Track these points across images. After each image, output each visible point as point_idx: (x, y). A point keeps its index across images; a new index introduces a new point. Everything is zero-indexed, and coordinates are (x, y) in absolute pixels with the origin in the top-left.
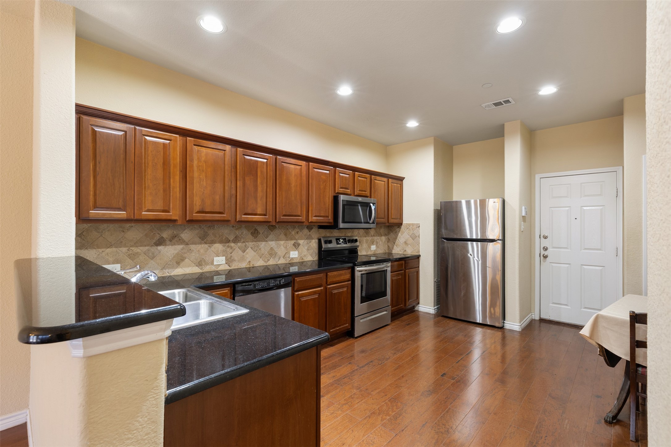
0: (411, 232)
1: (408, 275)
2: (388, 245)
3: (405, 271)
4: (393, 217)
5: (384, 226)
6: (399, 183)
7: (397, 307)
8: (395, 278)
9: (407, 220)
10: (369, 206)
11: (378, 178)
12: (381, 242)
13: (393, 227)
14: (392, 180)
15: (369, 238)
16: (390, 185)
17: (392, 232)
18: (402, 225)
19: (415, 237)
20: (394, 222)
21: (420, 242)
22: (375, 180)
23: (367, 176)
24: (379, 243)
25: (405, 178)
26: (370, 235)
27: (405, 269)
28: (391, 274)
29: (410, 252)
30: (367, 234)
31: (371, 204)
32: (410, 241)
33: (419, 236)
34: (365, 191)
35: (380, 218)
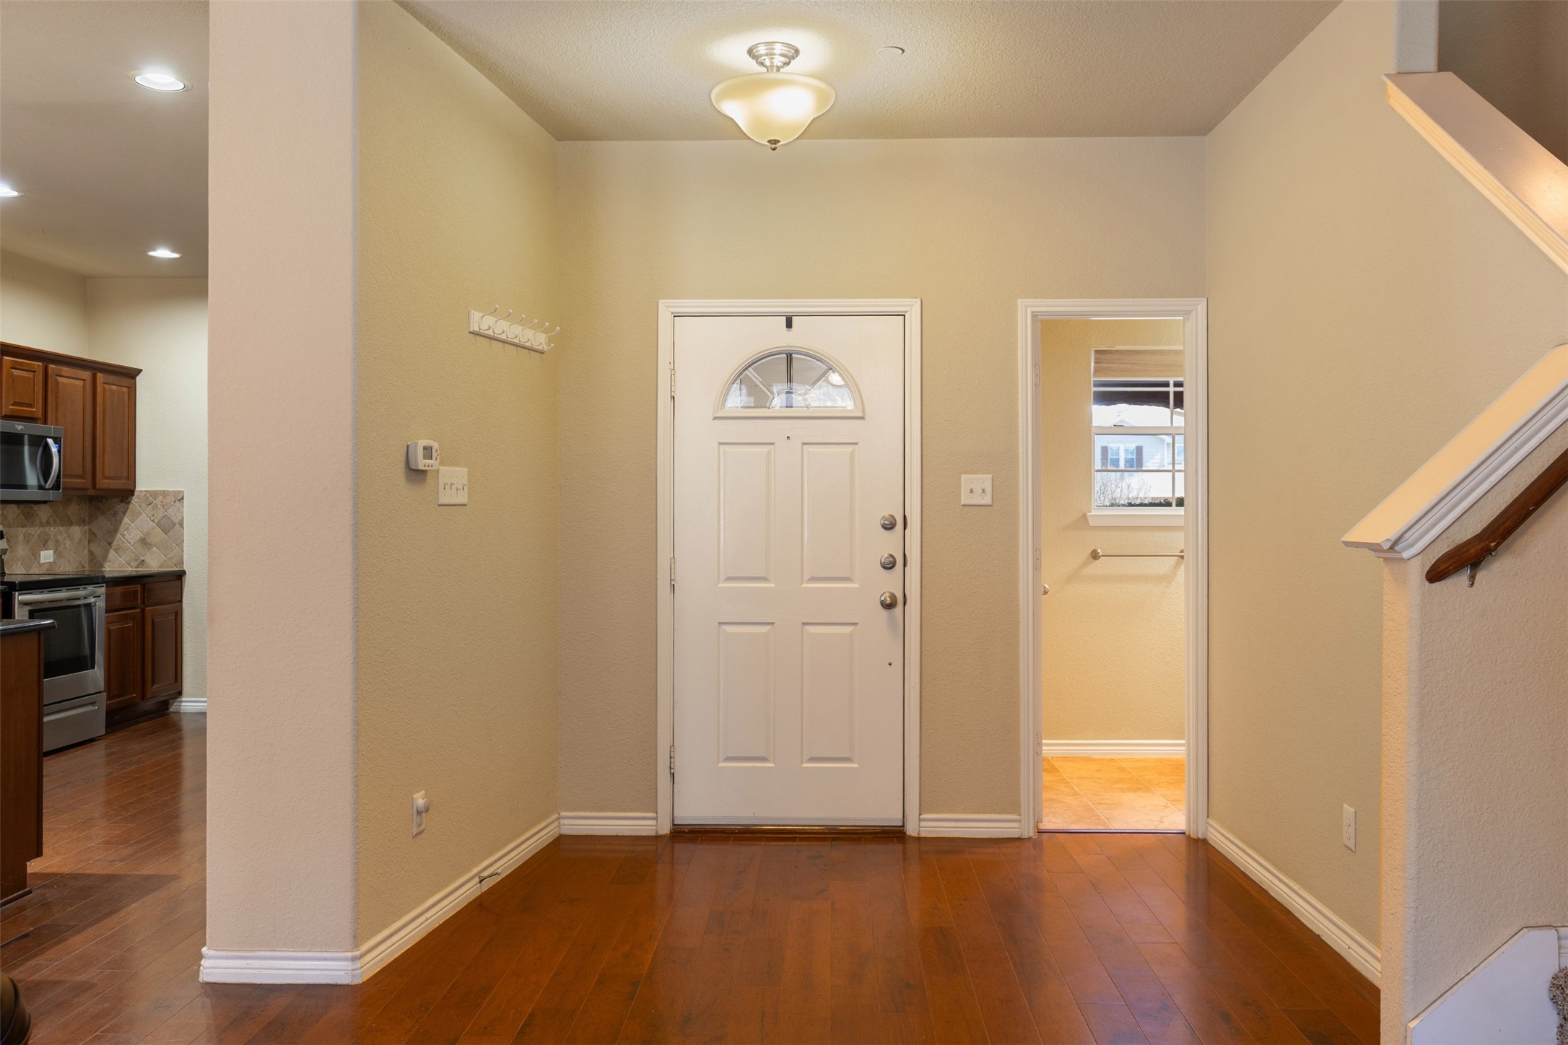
0: (161, 513)
1: (153, 620)
2: (89, 551)
3: (143, 611)
4: (107, 474)
5: (78, 497)
6: (126, 385)
7: (121, 699)
8: (117, 626)
9: (145, 481)
10: (43, 444)
11: (66, 370)
12: (68, 543)
13: (107, 500)
14: (105, 376)
15: (35, 531)
16: (99, 390)
17: (103, 513)
18: (133, 495)
19: (171, 526)
20: (112, 487)
21: (185, 539)
22: (57, 375)
23: (36, 366)
24: (62, 546)
25: (141, 371)
26: (38, 522)
27: (143, 606)
28: (106, 615)
29: (155, 563)
30: (29, 518)
31: (50, 441)
32: (158, 535)
33: (181, 524)
34: (30, 405)
35: (71, 476)
